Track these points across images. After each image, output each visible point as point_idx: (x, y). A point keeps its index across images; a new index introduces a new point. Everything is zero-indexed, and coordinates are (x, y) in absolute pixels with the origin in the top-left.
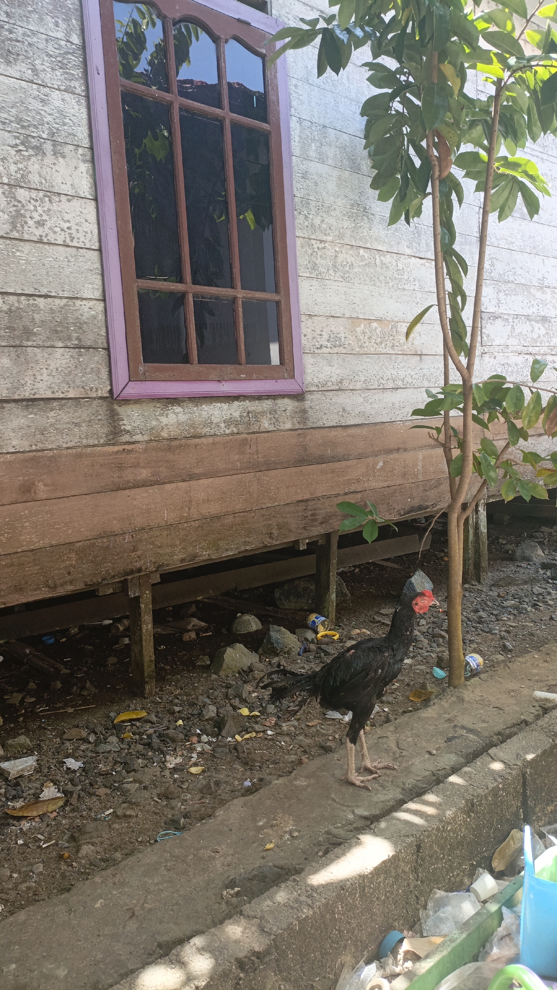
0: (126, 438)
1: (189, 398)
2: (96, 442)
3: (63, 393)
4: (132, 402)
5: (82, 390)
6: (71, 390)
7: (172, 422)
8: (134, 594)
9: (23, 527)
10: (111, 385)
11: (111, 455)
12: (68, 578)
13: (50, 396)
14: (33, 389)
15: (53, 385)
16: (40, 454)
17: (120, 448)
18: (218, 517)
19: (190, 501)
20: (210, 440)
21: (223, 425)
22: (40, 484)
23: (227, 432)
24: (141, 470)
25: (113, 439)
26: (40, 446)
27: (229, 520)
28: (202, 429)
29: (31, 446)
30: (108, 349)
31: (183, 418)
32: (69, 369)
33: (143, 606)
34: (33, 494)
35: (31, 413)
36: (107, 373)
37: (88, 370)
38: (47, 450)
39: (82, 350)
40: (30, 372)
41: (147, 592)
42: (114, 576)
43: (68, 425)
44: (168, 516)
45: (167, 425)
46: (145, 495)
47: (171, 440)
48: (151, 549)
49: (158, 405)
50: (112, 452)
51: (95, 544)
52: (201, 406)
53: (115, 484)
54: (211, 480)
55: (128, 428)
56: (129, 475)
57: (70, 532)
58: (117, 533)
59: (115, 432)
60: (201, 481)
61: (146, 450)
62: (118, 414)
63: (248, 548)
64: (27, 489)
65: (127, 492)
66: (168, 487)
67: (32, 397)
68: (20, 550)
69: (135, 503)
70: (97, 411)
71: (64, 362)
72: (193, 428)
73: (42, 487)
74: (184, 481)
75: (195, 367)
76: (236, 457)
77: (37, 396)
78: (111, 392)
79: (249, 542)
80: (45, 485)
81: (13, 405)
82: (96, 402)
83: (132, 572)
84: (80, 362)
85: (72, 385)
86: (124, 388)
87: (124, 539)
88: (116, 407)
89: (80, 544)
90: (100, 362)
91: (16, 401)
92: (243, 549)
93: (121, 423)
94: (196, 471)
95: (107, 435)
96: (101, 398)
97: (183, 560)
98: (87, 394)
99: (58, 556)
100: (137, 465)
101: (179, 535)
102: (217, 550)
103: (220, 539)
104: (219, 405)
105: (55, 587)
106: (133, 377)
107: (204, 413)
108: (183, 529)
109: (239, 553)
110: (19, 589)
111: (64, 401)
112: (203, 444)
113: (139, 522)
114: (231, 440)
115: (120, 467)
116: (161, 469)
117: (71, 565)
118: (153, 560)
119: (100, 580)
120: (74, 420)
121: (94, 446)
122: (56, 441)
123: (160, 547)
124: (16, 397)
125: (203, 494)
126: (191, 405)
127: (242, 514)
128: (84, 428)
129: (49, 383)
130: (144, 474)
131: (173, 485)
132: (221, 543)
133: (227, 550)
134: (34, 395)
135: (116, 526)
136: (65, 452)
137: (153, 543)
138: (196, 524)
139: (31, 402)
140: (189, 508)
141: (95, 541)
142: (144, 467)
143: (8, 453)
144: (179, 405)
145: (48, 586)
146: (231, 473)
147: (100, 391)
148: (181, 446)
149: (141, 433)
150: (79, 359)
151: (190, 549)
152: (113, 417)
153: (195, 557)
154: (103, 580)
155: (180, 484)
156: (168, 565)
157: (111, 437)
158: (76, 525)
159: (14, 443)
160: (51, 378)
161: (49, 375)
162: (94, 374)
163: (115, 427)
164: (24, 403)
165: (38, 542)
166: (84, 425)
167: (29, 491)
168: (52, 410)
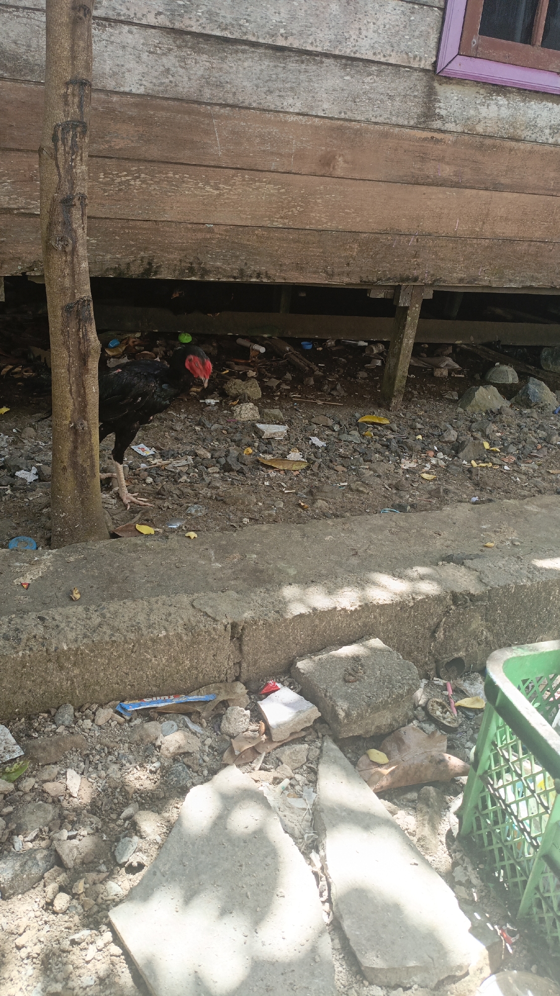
0: (437, 124)
1: (519, 89)
2: (406, 123)
3: (384, 56)
4: (454, 82)
5: (405, 56)
6: (393, 54)
7: (491, 115)
8: (404, 304)
9: (316, 203)
10: (437, 56)
11: (417, 142)
12: (347, 269)
13: (371, 57)
14: (355, 46)
15: (376, 45)
16: (347, 124)
17: (428, 134)
18: (511, 241)
19: (487, 214)
20: (529, 146)
21: (547, 131)
22: (340, 159)
23: (551, 141)
24: (444, 166)
25: (424, 122)
26: (349, 115)
27: (523, 247)
28: (523, 130)
29: (340, 113)
30: (444, 10)
31: (505, 112)
32: (397, 28)
33: (409, 319)
34: (331, 169)
35: (348, 75)
36: (436, 40)
37: (417, 33)
38: (355, 121)
39: (416, 7)
40: (357, 25)
41: (417, 306)
42: (389, 279)
43: (382, 97)
44: (460, 227)
45: (485, 118)
46: (441, 196)
47: (485, 136)
48: (433, 259)
49: (482, 91)
50: (419, 138)
51: (378, 239)
52: (529, 102)
53: (413, 177)
54: (515, 195)
55: (443, 112)
56: (430, 169)
57: (358, 220)
58: (402, 233)
59: (429, 114)
60: (505, 194)
61: (455, 143)
62: (436, 94)
63: (534, 284)
64: (327, 161)
65: (423, 189)
66: (468, 192)
67: (352, 55)
68: (308, 227)
69: (429, 203)
70: (415, 85)
71: (394, 18)
72: (514, 127)
73: (342, 163)
74: (486, 189)
75: (536, 50)
76: (552, 175)
77: (358, 55)
78: (435, 64)
79: (537, 278)
80: (345, 162)
81: (330, 61)
82: (416, 74)
83: (407, 279)
84: (410, 21)
85: (396, 48)
86: (450, 62)
87: (409, 241)
88: (436, 84)
89: (365, 235)
90: (432, 25)
91: (336, 57)
92: (528, 284)
93: (437, 105)
94: (503, 180)
95: (419, 117)
96: (424, 70)
97: (461, 280)
98: (409, 62)
99: (341, 243)
100: (441, 160)
101: (465, 251)
102: (500, 278)
103: (505, 267)
104: (550, 105)
105: (332, 275)
106: (464, 50)
107: (530, 111)
108: (472, 245)
109: (524, 288)
110: (299, 268)
111: (383, 67)
112: (519, 149)
113: (428, 225)
114: (552, 152)
115: (423, 158)
116: (466, 170)
117: (351, 256)
118: (432, 272)
119: (375, 280)
120: (389, 92)
121: (403, 126)
122: (365, 113)
123: (442, 259)
124: (337, 53)
125: (503, 209)
126: (518, 98)
127: (538, 244)
128: (397, 104)
129: (373, 41)
130: (447, 171)
131: (474, 192)
132: (506, 271)
133: (510, 281)
134: (355, 53)
135: (404, 225)
136: (371, 127)
137: (436, 253)
138: (486, 243)
139: (350, 61)
140: (484, 223)
141: (379, 236)
142: (448, 163)
143: (317, 116)
144: (505, 96)
145: (326, 272)
146: (541, 192)
147: (423, 62)
148: (494, 146)
149: (455, 121)
150: (410, 17)
151: (472, 271)
152: (430, 96)
153: (475, 280)
154: (378, 280)
155: (481, 192)
156: (444, 281)
157: (423, 120)
158: (365, 213)
159: (326, 106)
160: (376, 35)
161: (374, 32)
162: (422, 39)
163: (429, 108)
164: (344, 61)
165: (326, 223)
166: (398, 99)
167: (328, 164)
168: (369, 74)
